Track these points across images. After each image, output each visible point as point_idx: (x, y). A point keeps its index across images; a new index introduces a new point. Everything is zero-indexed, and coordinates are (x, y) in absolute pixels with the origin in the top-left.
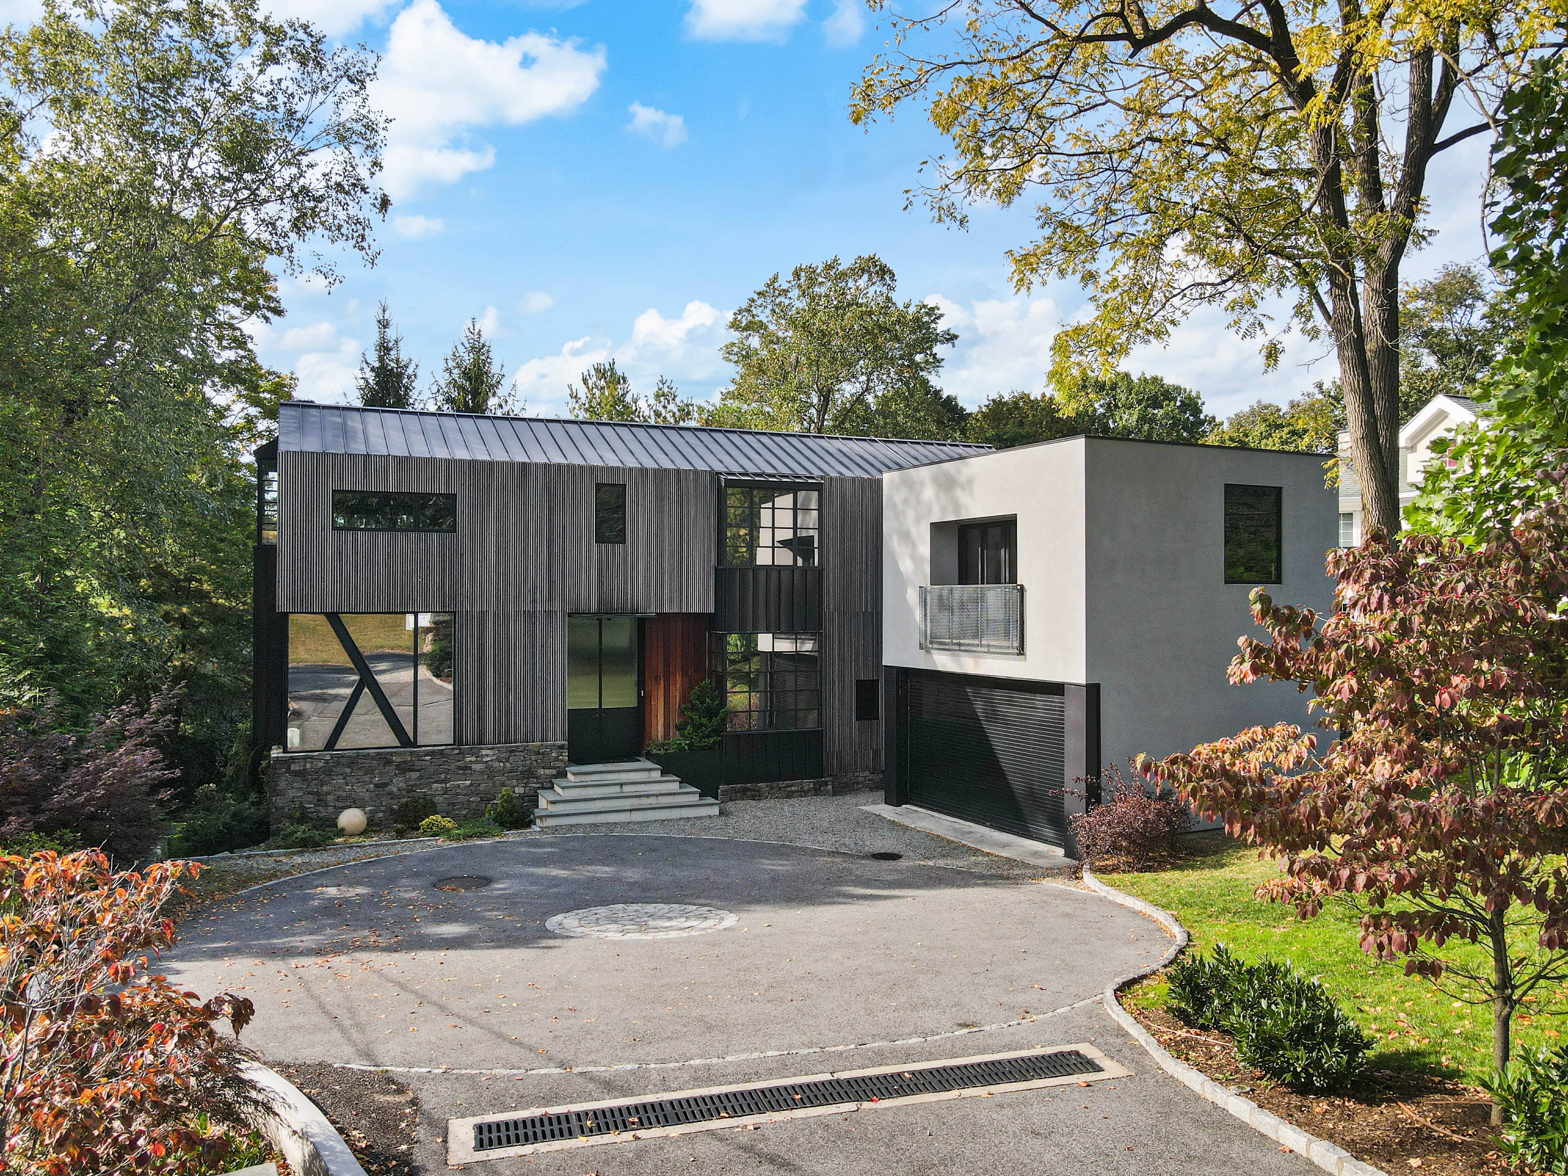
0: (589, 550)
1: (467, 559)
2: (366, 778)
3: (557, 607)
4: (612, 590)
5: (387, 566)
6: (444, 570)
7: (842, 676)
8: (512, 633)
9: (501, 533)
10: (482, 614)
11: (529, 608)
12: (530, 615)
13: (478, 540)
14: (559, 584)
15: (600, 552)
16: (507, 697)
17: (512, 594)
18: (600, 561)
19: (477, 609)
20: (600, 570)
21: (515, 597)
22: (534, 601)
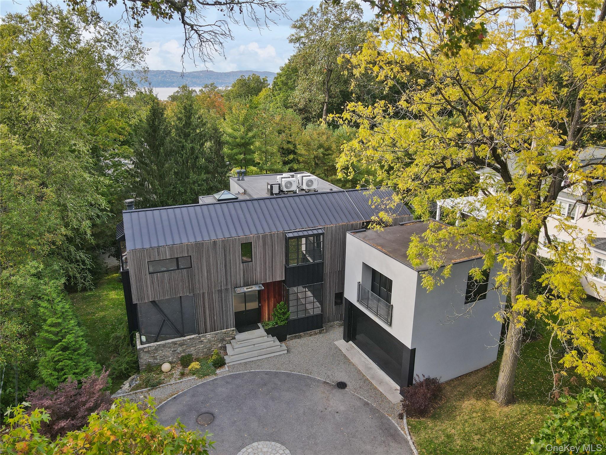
0: (240, 267)
1: (197, 277)
2: (169, 350)
3: (229, 287)
4: (248, 278)
5: (169, 283)
6: (189, 281)
7: (330, 293)
8: (214, 298)
9: (208, 265)
10: (203, 294)
11: (220, 289)
12: (220, 291)
13: (200, 270)
14: (229, 279)
15: (243, 267)
16: (214, 318)
17: (213, 285)
18: (244, 269)
19: (201, 292)
20: (244, 272)
21: (214, 286)
22: (221, 286)
